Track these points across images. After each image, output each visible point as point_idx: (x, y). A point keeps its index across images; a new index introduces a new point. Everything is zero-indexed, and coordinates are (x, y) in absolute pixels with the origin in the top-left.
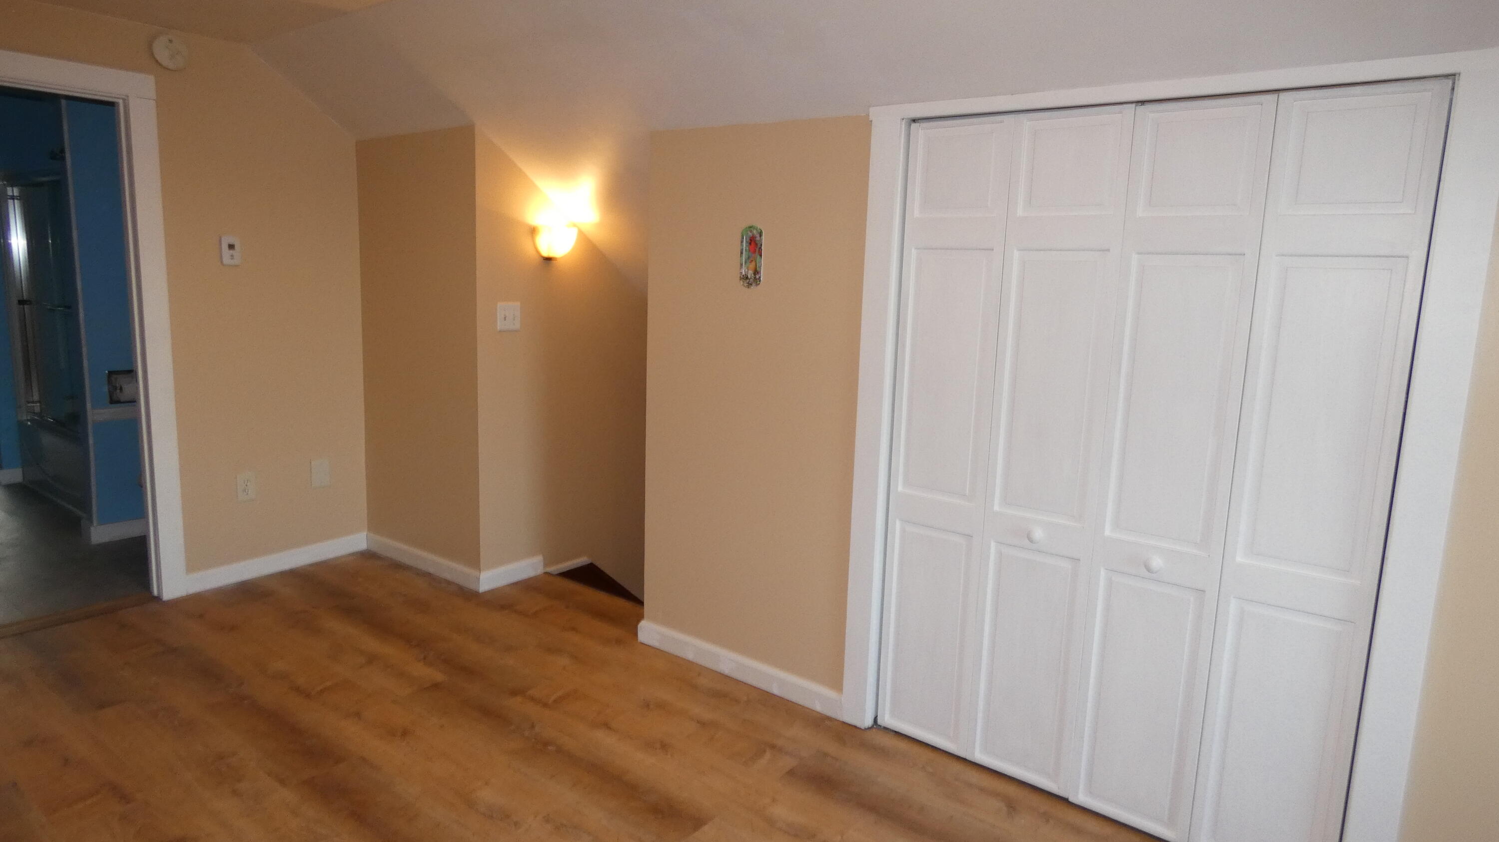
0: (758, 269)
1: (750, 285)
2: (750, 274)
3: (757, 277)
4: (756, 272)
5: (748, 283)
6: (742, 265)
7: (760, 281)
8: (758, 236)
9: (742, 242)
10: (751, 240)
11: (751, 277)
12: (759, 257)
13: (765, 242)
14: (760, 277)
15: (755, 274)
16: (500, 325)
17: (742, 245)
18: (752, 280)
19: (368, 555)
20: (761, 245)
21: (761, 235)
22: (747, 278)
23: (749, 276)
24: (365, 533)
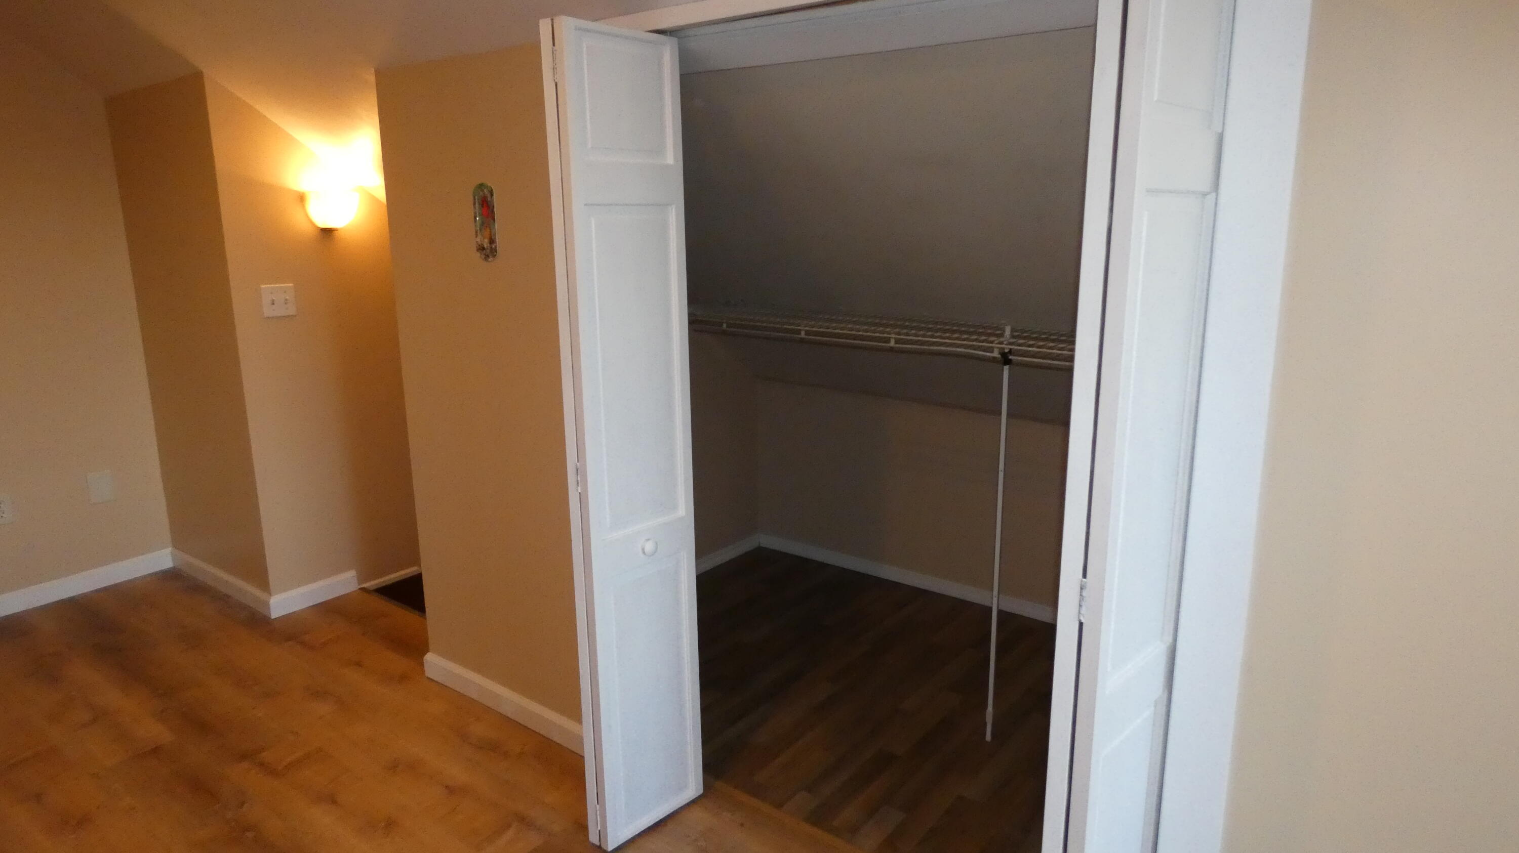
0: (493, 237)
1: (487, 257)
2: (486, 244)
3: (493, 246)
4: (492, 241)
5: (485, 255)
6: (476, 232)
7: (496, 252)
8: (489, 195)
9: (474, 204)
10: (483, 201)
11: (487, 247)
12: (492, 221)
13: (497, 201)
14: (496, 247)
15: (490, 244)
16: (268, 311)
17: (475, 208)
18: (488, 251)
19: (171, 576)
20: (493, 207)
21: (492, 195)
22: (483, 249)
23: (485, 246)
24: (170, 549)
